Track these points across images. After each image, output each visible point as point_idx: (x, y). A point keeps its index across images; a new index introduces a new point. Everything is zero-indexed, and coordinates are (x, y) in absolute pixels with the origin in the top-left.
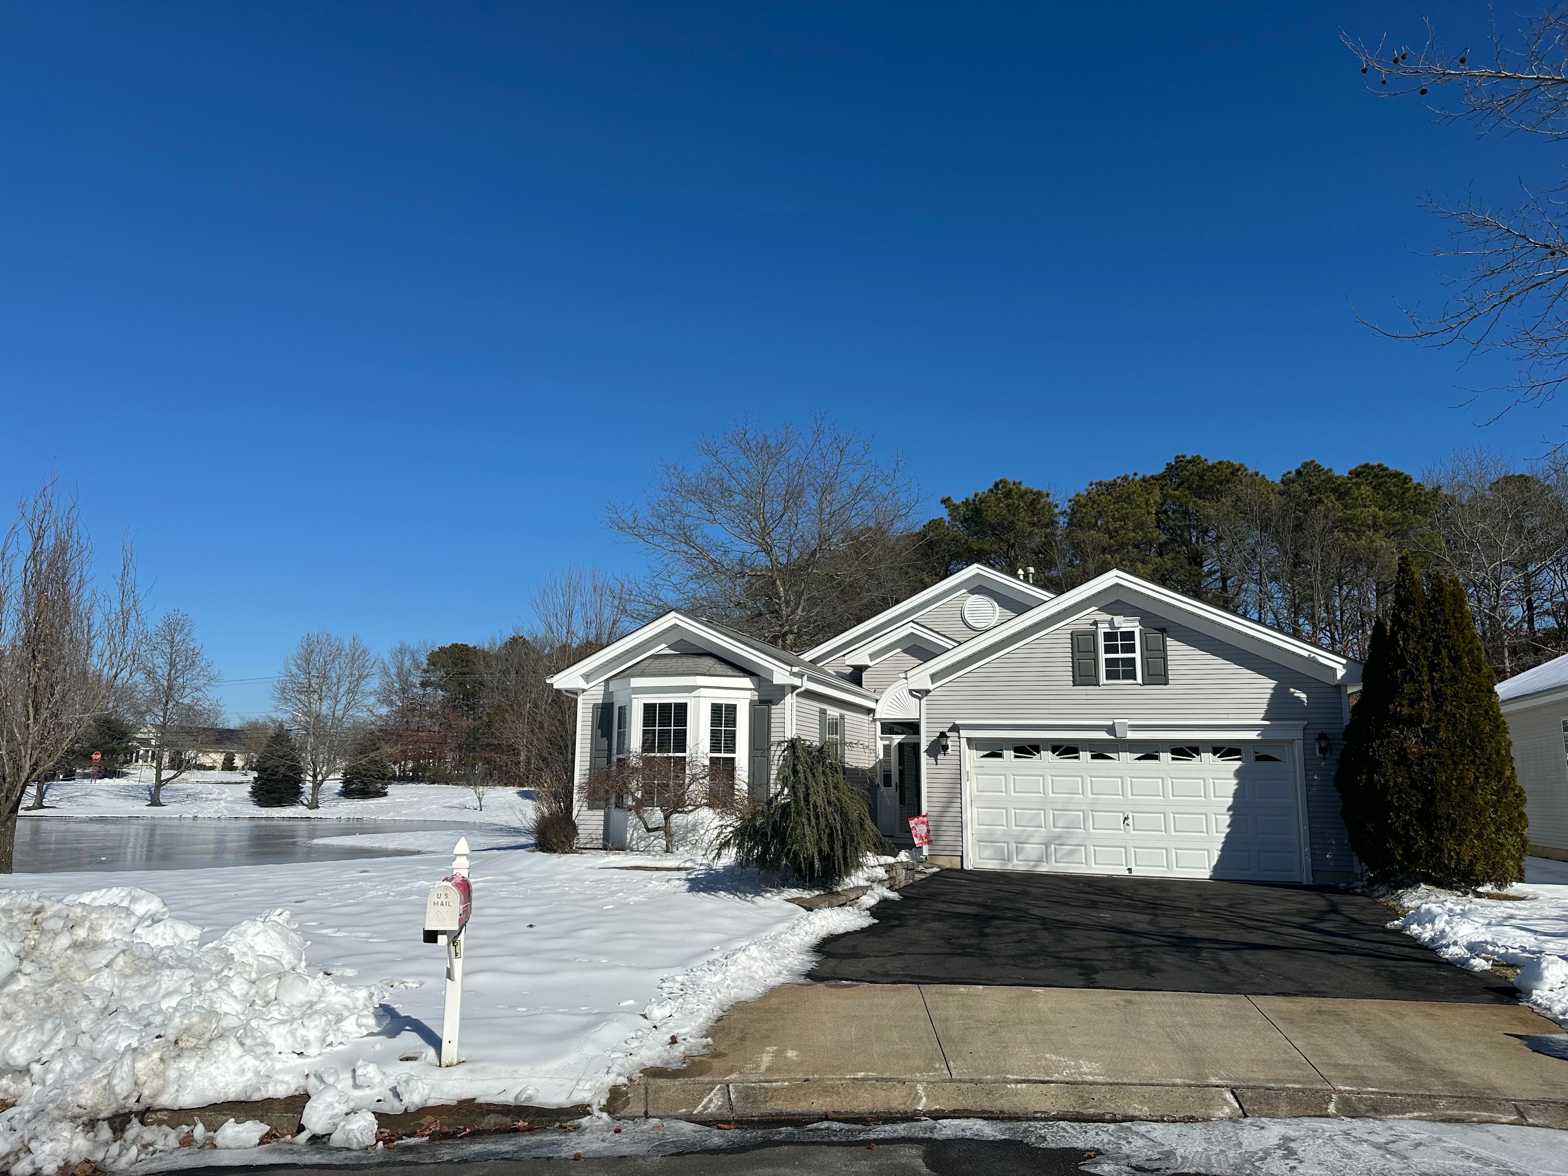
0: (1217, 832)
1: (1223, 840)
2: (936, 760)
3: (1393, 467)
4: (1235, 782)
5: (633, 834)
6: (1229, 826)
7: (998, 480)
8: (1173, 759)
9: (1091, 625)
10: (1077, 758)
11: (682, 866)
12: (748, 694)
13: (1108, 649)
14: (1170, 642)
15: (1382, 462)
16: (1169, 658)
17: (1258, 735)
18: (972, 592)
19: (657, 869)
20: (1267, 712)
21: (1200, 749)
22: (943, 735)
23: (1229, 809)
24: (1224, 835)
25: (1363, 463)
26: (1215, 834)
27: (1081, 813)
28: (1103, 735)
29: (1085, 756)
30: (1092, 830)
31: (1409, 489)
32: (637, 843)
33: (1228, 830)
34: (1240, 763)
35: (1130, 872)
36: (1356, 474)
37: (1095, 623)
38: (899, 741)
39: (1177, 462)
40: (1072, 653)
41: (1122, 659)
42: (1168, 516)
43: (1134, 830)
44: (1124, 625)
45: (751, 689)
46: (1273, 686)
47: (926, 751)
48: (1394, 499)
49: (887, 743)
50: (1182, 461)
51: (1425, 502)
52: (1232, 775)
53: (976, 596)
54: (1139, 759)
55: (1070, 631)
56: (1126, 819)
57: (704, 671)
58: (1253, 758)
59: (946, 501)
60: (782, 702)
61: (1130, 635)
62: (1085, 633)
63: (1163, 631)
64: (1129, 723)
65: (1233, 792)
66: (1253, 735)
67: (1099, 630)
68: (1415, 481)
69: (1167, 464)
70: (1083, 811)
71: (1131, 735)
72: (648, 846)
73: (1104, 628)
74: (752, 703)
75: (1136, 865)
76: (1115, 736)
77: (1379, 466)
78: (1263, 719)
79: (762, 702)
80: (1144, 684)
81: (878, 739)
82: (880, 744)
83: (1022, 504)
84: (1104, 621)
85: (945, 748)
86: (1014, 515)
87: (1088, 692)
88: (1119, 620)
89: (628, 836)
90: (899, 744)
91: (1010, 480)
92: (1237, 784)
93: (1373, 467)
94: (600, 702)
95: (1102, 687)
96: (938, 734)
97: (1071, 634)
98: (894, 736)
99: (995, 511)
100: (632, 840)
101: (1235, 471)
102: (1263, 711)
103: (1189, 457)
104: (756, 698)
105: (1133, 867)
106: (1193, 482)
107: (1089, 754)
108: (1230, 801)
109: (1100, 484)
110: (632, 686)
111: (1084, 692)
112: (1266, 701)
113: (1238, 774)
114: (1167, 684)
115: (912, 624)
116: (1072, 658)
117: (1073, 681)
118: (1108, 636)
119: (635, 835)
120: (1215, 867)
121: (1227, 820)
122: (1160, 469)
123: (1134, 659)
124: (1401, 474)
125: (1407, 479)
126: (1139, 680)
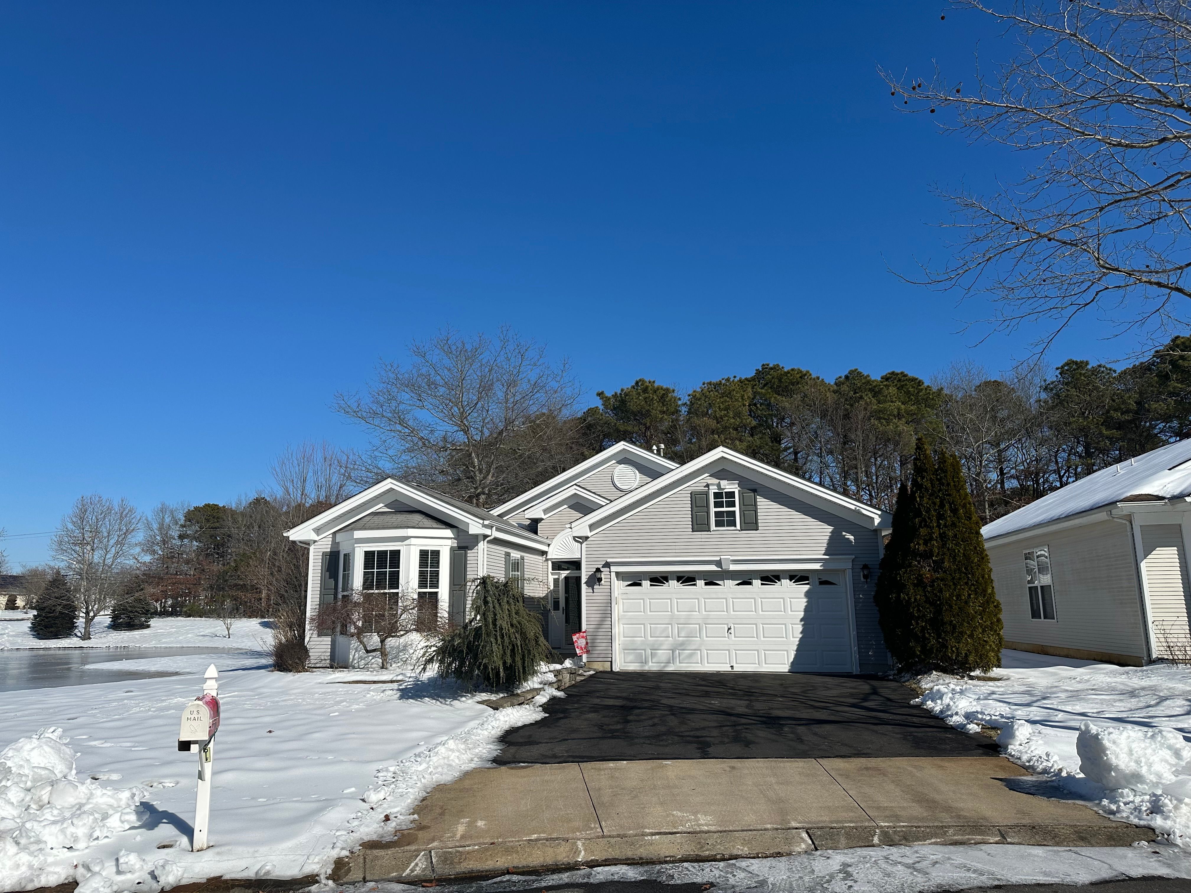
0: (793, 637)
1: (797, 643)
2: (593, 589)
3: (911, 374)
4: (805, 600)
5: (354, 655)
6: (801, 633)
7: (638, 379)
8: (762, 584)
9: (705, 487)
10: (695, 585)
11: (394, 679)
12: (449, 542)
13: (717, 505)
14: (759, 499)
15: (903, 371)
16: (759, 511)
17: (821, 566)
18: (620, 462)
19: (375, 682)
20: (827, 549)
21: (781, 576)
22: (598, 570)
23: (801, 620)
24: (798, 639)
25: (890, 371)
26: (792, 639)
27: (698, 626)
28: (713, 568)
29: (700, 583)
30: (705, 638)
31: (922, 390)
32: (358, 662)
33: (801, 636)
34: (808, 586)
35: (733, 669)
36: (886, 378)
37: (708, 486)
38: (565, 575)
39: (763, 369)
40: (691, 508)
41: (727, 512)
42: (757, 408)
43: (735, 637)
44: (727, 487)
45: (452, 538)
46: (830, 530)
47: (586, 583)
48: (912, 397)
49: (556, 577)
50: (766, 368)
51: (933, 399)
52: (803, 595)
53: (623, 465)
54: (738, 584)
55: (690, 492)
56: (729, 629)
57: (414, 525)
58: (817, 583)
59: (600, 394)
60: (476, 548)
61: (731, 494)
62: (701, 493)
63: (754, 491)
64: (731, 558)
65: (804, 607)
66: (817, 566)
67: (710, 491)
68: (926, 384)
69: (757, 370)
70: (699, 624)
71: (733, 567)
72: (367, 664)
73: (713, 489)
74: (452, 549)
75: (736, 663)
76: (722, 568)
77: (902, 373)
78: (824, 555)
79: (460, 548)
80: (742, 530)
81: (550, 574)
82: (551, 578)
83: (655, 398)
84: (713, 484)
85: (600, 580)
86: (650, 405)
87: (703, 536)
88: (724, 483)
89: (351, 657)
90: (565, 577)
91: (647, 380)
92: (807, 602)
93: (897, 374)
94: (329, 550)
95: (712, 533)
96: (595, 570)
97: (691, 494)
98: (562, 572)
99: (636, 402)
100: (354, 659)
101: (803, 375)
102: (824, 549)
103: (771, 366)
104: (456, 545)
105: (735, 665)
106: (774, 383)
107: (703, 582)
108: (802, 614)
109: (710, 383)
110: (355, 537)
111: (700, 536)
112: (826, 541)
113: (808, 594)
114: (757, 530)
115: (575, 487)
116: (692, 511)
117: (692, 529)
118: (717, 495)
119: (357, 655)
120: (792, 663)
121: (799, 628)
122: (751, 374)
123: (734, 512)
124: (917, 379)
125: (920, 383)
126: (738, 527)
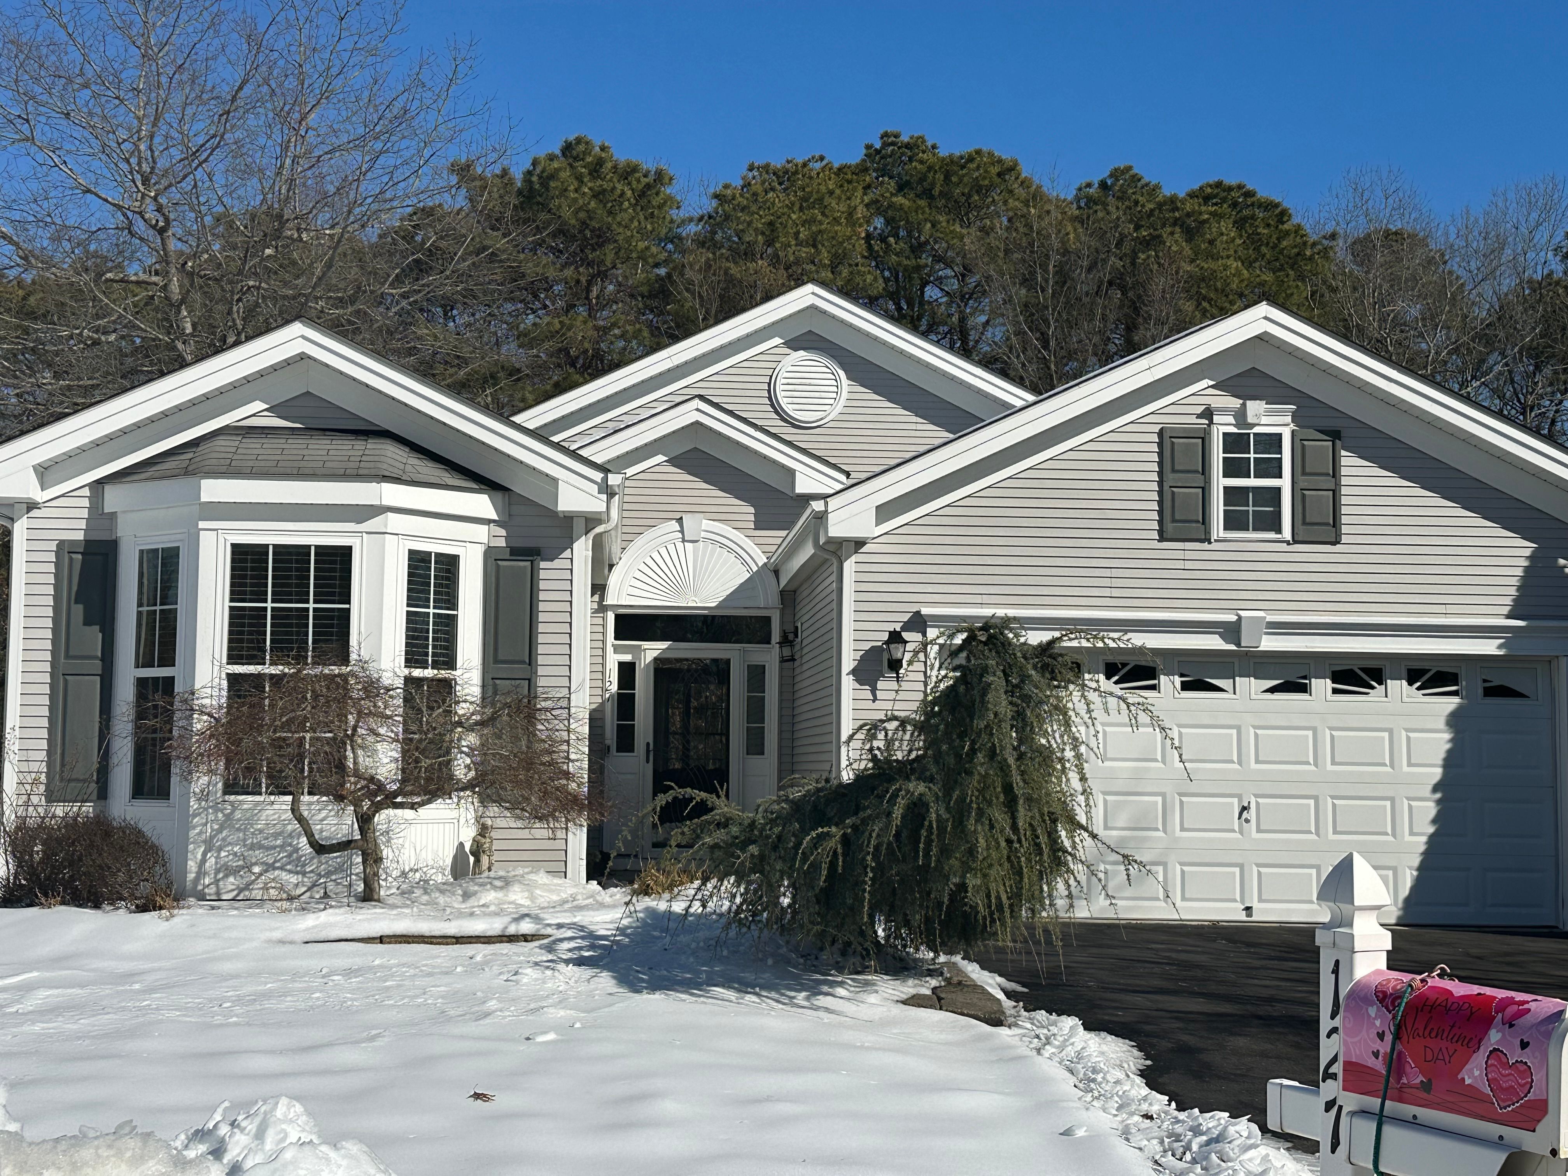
0: (1412, 833)
1: (1422, 848)
2: (874, 691)
3: (1263, 193)
4: (1447, 736)
5: (204, 860)
6: (1434, 821)
8: (1335, 691)
9: (1199, 416)
10: (1153, 688)
11: (512, 930)
12: (482, 533)
13: (1232, 468)
14: (1349, 461)
15: (1245, 181)
16: (1344, 491)
17: (1500, 647)
18: (794, 344)
19: (459, 940)
20: (1517, 601)
21: (1387, 672)
22: (895, 637)
23: (1436, 789)
24: (1424, 839)
25: (1212, 180)
26: (1408, 838)
27: (1159, 799)
28: (1214, 642)
29: (1169, 683)
30: (1178, 833)
31: (1287, 233)
33: (1431, 830)
34: (1456, 700)
35: (1249, 915)
36: (1203, 195)
37: (1208, 413)
38: (655, 654)
39: (885, 145)
40: (1160, 473)
41: (1255, 489)
43: (1259, 830)
44: (1264, 420)
45: (488, 522)
46: (1528, 552)
47: (854, 672)
48: (1264, 249)
49: (627, 658)
50: (893, 144)
51: (1311, 258)
52: (1441, 724)
53: (802, 353)
54: (1272, 690)
55: (1157, 428)
56: (1244, 809)
58: (1480, 691)
59: (463, 171)
60: (567, 554)
61: (1273, 442)
62: (1188, 434)
63: (1335, 435)
64: (1270, 618)
65: (1442, 755)
66: (1490, 647)
67: (1214, 428)
69: (868, 147)
70: (1163, 795)
71: (1269, 643)
73: (1224, 425)
74: (491, 555)
75: (1260, 900)
76: (1238, 644)
77: (1240, 187)
78: (1508, 617)
80: (1295, 541)
81: (610, 649)
82: (613, 660)
84: (1224, 411)
85: (895, 665)
87: (1189, 555)
88: (1255, 409)
89: (192, 865)
90: (656, 659)
92: (1451, 740)
93: (1230, 189)
95: (1214, 546)
96: (886, 637)
97: (1161, 433)
98: (646, 645)
100: (201, 873)
102: (1508, 601)
104: (502, 543)
105: (1256, 905)
107: (1178, 680)
108: (1437, 773)
110: (204, 498)
111: (1180, 555)
112: (1515, 581)
113: (1455, 720)
114: (1336, 542)
115: (697, 401)
116: (1161, 483)
117: (1161, 532)
118: (1233, 442)
119: (211, 862)
120: (1407, 901)
121: (1430, 809)
123: (1278, 491)
124: (1277, 205)
125: (1283, 215)
126: (1287, 533)
